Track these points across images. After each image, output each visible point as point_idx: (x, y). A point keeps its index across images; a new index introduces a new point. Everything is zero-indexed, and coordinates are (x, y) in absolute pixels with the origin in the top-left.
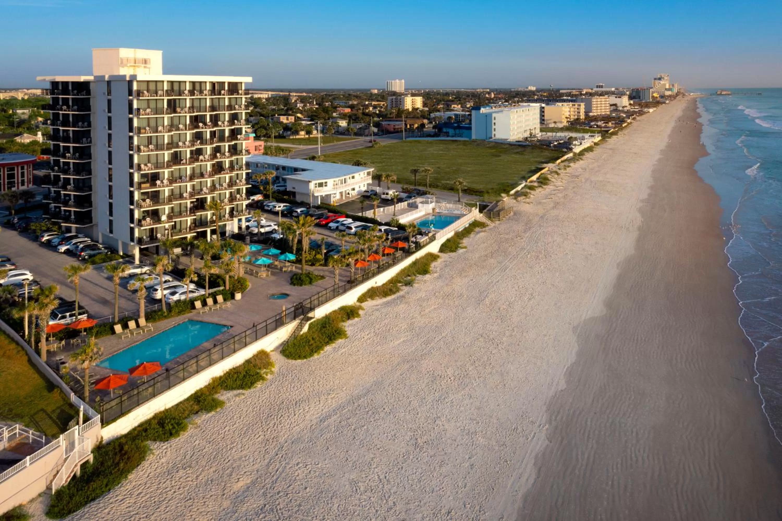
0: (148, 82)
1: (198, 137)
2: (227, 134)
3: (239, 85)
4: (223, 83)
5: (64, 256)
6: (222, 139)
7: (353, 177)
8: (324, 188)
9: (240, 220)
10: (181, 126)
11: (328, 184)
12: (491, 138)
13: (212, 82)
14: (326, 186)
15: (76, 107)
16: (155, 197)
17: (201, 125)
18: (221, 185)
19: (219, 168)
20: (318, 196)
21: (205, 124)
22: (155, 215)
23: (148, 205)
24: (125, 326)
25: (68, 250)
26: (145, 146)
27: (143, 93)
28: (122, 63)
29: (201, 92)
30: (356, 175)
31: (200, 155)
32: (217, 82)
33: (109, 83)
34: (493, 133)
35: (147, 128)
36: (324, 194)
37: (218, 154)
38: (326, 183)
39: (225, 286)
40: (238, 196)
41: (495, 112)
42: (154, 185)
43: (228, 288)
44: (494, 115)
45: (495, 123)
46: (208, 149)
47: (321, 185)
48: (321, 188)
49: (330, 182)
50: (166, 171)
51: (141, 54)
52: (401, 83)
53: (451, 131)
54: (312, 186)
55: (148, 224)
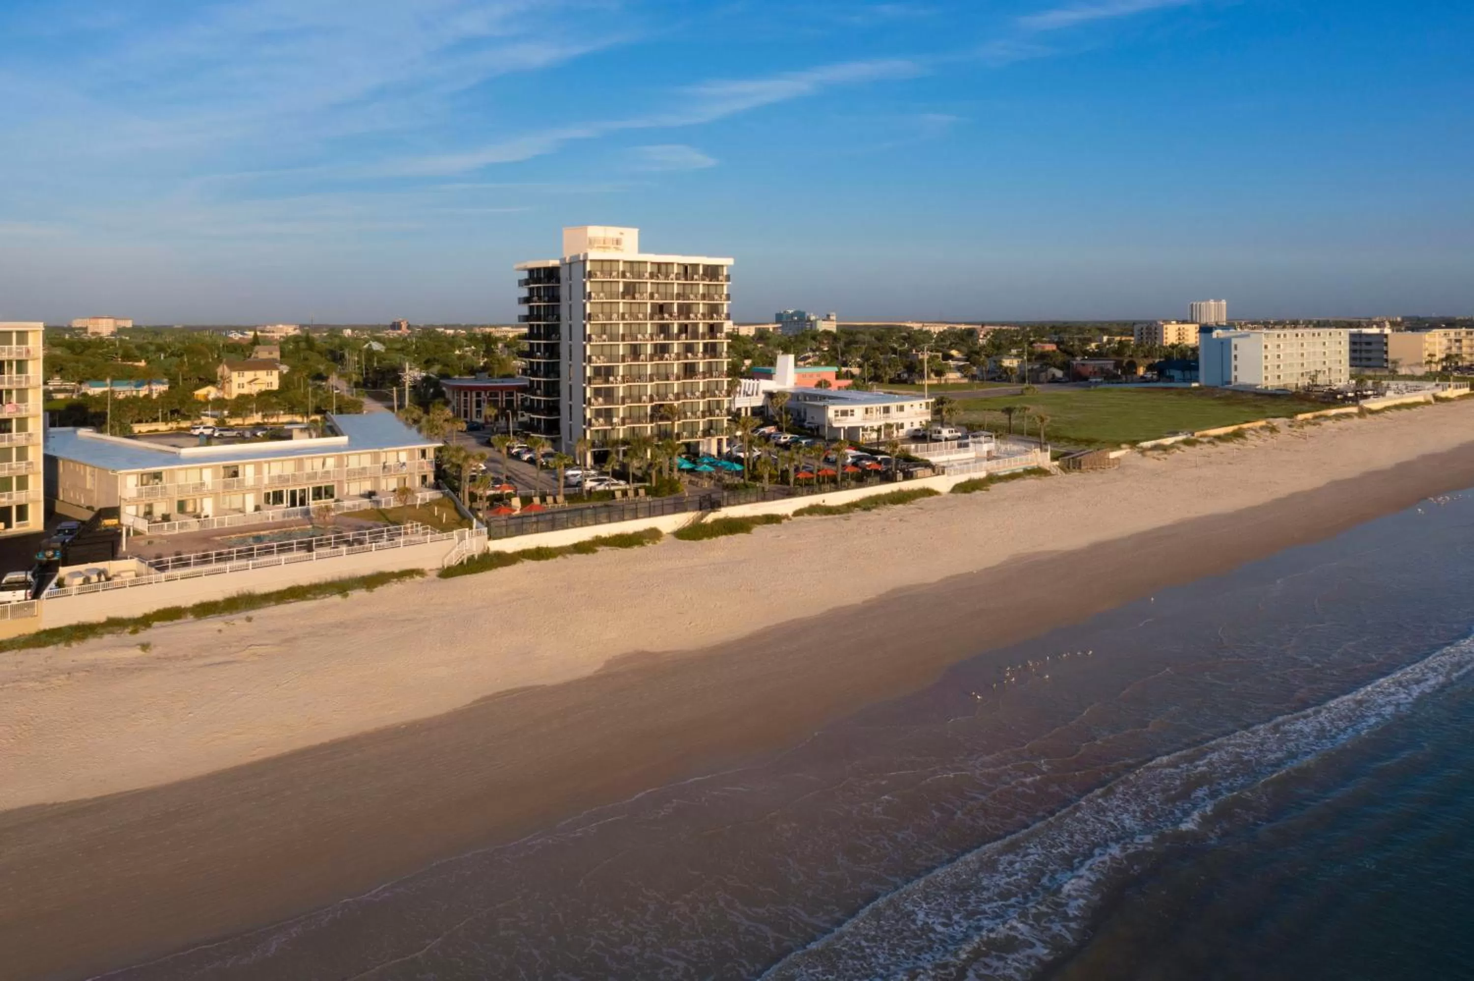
0: (602, 261)
1: (664, 329)
2: (701, 329)
3: (720, 269)
4: (697, 265)
5: (527, 464)
6: (695, 335)
7: (901, 409)
8: (849, 418)
9: (720, 442)
10: (641, 316)
11: (856, 412)
12: (1230, 383)
13: (683, 264)
14: (852, 415)
15: (546, 299)
16: (608, 395)
17: (666, 316)
18: (693, 393)
19: (689, 371)
20: (839, 429)
21: (671, 315)
22: (608, 415)
23: (599, 403)
24: (543, 499)
25: (530, 458)
26: (597, 335)
27: (596, 274)
28: (591, 243)
29: (667, 276)
30: (907, 405)
31: (665, 353)
32: (691, 265)
33: (570, 264)
34: (1234, 373)
35: (600, 315)
36: (846, 426)
37: (689, 355)
38: (852, 411)
39: (651, 482)
40: (717, 411)
41: (1236, 337)
42: (607, 381)
43: (654, 484)
44: (1234, 341)
45: (1236, 357)
46: (676, 347)
47: (844, 413)
48: (844, 418)
49: (859, 410)
50: (621, 366)
51: (613, 232)
52: (1219, 308)
53: (1177, 374)
54: (831, 413)
55: (599, 425)
